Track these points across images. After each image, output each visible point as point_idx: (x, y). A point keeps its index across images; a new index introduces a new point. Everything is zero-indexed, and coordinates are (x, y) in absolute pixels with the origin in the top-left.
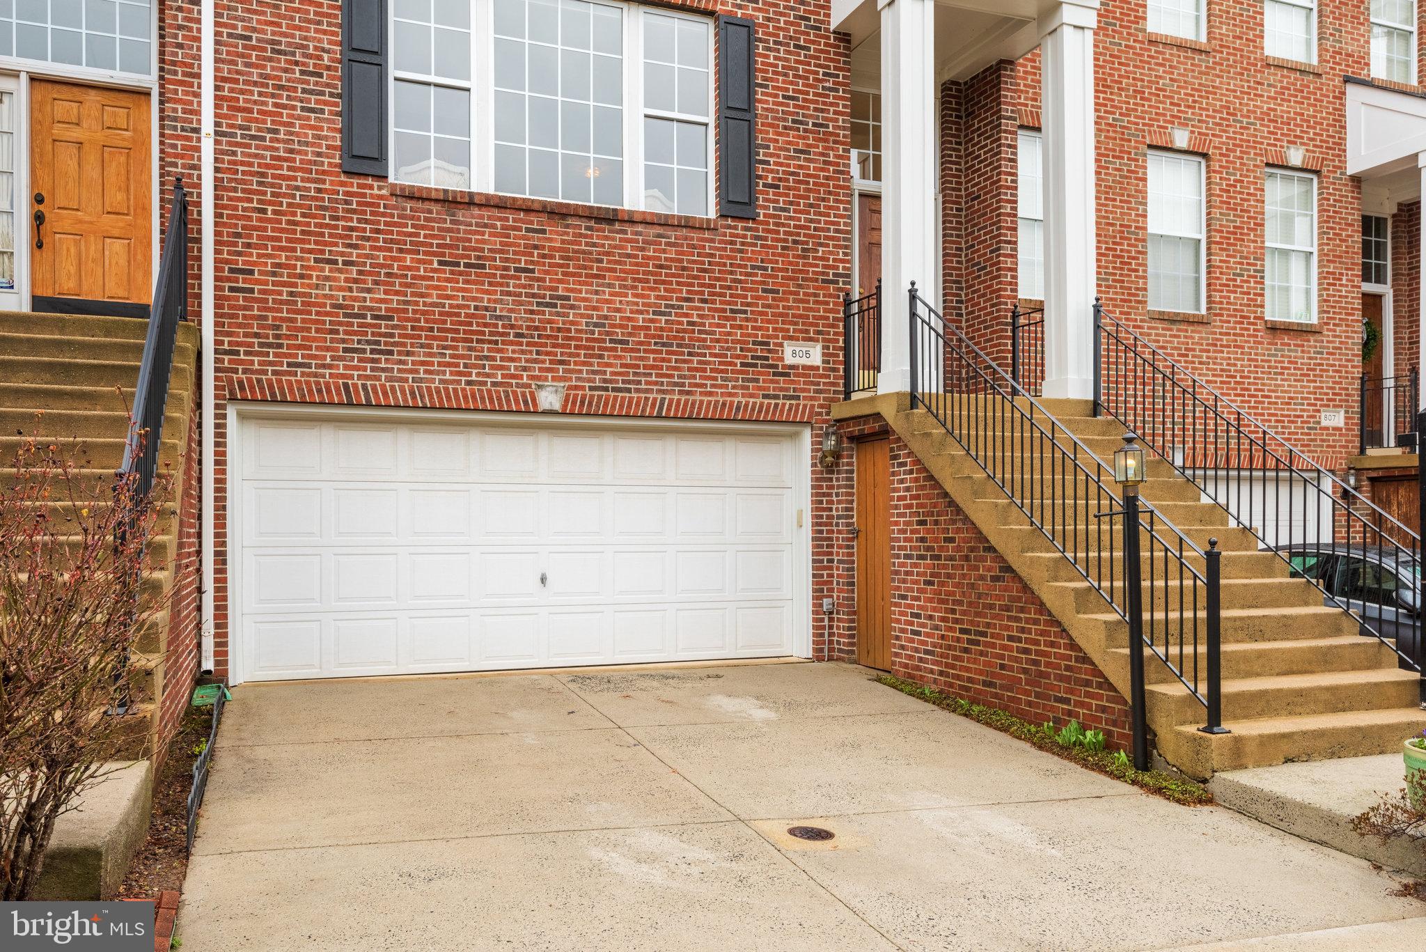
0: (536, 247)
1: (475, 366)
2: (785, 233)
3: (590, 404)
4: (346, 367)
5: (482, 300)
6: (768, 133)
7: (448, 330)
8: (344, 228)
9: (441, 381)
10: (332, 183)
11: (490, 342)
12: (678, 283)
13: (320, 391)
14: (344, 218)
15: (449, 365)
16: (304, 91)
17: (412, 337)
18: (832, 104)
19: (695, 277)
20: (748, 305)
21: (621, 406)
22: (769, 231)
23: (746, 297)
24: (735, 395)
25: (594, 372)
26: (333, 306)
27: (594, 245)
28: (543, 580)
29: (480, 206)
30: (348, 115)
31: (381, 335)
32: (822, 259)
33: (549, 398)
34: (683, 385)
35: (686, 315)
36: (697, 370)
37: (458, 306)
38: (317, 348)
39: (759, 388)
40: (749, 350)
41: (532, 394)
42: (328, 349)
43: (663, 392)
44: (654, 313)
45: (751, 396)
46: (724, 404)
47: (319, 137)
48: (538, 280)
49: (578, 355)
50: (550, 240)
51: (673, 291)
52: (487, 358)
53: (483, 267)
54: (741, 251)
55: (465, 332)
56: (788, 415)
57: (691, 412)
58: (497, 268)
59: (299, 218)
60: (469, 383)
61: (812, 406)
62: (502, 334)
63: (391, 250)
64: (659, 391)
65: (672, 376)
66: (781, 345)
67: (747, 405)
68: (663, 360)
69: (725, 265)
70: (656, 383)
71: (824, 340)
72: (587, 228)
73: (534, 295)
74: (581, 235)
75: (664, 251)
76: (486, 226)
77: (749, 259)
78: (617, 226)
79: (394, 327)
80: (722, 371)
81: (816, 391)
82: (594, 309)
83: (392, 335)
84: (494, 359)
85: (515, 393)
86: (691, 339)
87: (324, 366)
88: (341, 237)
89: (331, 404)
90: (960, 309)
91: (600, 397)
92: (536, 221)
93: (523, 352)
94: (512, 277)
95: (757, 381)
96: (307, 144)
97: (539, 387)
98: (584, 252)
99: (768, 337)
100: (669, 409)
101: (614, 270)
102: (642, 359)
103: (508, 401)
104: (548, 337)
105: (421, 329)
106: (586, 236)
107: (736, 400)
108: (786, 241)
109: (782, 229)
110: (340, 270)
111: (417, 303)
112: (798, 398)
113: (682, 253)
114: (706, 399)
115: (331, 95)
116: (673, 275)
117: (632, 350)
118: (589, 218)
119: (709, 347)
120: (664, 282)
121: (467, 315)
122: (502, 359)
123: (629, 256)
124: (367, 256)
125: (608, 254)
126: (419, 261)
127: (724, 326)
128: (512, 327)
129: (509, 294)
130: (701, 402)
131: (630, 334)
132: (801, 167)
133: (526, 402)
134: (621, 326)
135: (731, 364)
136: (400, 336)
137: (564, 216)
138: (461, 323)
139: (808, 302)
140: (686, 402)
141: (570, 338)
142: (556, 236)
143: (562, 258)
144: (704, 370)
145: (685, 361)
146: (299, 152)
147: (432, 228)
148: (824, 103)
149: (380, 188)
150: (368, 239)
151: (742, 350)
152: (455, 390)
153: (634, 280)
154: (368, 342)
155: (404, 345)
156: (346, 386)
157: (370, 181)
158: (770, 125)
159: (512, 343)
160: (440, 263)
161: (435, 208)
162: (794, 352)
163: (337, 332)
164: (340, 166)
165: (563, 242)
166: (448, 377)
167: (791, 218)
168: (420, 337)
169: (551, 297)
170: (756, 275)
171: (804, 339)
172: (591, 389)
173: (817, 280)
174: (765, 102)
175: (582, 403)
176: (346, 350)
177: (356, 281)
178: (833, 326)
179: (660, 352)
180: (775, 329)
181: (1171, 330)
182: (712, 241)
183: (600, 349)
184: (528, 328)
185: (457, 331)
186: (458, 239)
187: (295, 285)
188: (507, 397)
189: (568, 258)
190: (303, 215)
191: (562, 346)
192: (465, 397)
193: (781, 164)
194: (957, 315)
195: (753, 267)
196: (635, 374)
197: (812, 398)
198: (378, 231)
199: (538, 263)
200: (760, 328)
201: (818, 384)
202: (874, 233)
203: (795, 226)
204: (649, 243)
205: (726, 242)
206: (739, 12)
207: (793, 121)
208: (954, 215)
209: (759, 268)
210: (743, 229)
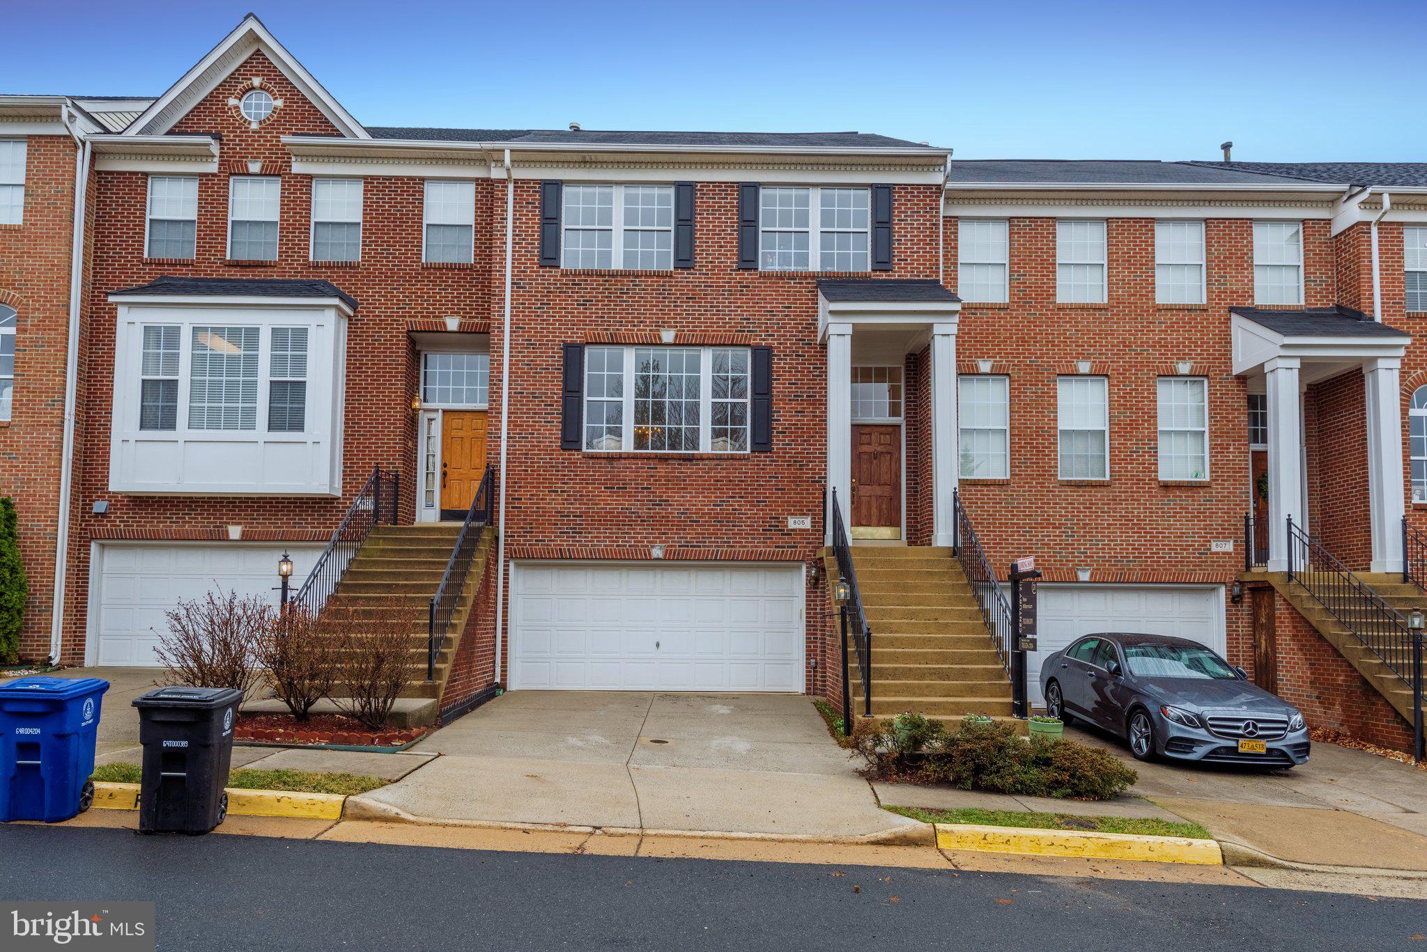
0: (652, 476)
1: (621, 537)
2: (789, 457)
3: (679, 554)
4: (561, 541)
5: (625, 505)
6: (779, 404)
7: (608, 521)
8: (561, 475)
9: (605, 545)
10: (557, 455)
11: (628, 525)
12: (727, 489)
13: (549, 553)
14: (561, 471)
15: (608, 537)
16: (546, 413)
17: (592, 525)
18: (818, 384)
19: (736, 485)
20: (767, 498)
21: (695, 555)
22: (779, 457)
23: (766, 493)
24: (759, 547)
25: (680, 538)
26: (556, 512)
27: (682, 473)
28: (658, 645)
29: (625, 459)
30: (565, 423)
31: (577, 525)
32: (811, 469)
33: (657, 552)
34: (729, 542)
35: (732, 505)
36: (737, 534)
37: (614, 509)
38: (548, 532)
39: (773, 543)
40: (767, 522)
41: (649, 551)
42: (553, 532)
43: (718, 547)
44: (714, 505)
45: (768, 547)
46: (752, 552)
47: (552, 434)
48: (653, 492)
49: (673, 529)
50: (660, 472)
51: (724, 493)
52: (626, 533)
53: (626, 488)
54: (763, 469)
55: (616, 521)
56: (790, 556)
57: (734, 557)
58: (632, 488)
59: (542, 473)
60: (617, 546)
61: (805, 551)
62: (634, 521)
63: (582, 484)
64: (716, 546)
65: (723, 538)
66: (786, 518)
67: (765, 552)
68: (718, 530)
69: (754, 477)
70: (714, 542)
71: (812, 514)
72: (679, 464)
73: (651, 501)
74: (675, 468)
75: (720, 473)
76: (627, 468)
77: (768, 473)
79: (583, 520)
80: (751, 534)
81: (807, 543)
82: (681, 505)
83: (582, 525)
84: (630, 533)
85: (640, 550)
86: (734, 518)
87: (551, 541)
88: (560, 479)
89: (554, 558)
90: (916, 488)
91: (684, 550)
92: (652, 464)
93: (644, 529)
94: (640, 492)
95: (772, 538)
96: (546, 438)
97: (653, 547)
98: (677, 477)
99: (779, 514)
100: (721, 556)
101: (693, 485)
102: (707, 530)
103: (637, 554)
104: (657, 521)
105: (596, 520)
106: (678, 469)
107: (759, 549)
108: (790, 461)
109: (787, 455)
110: (559, 495)
111: (594, 508)
112: (797, 547)
113: (730, 473)
114: (742, 549)
115: (557, 414)
116: (724, 485)
117: (702, 525)
118: (679, 459)
119: (744, 522)
120: (719, 489)
121: (617, 513)
122: (634, 533)
123: (700, 477)
124: (571, 488)
125: (689, 477)
126: (595, 488)
127: (753, 510)
128: (640, 517)
129: (638, 501)
130: (739, 551)
131: (700, 517)
132: (799, 420)
133: (645, 555)
134: (695, 513)
135: (756, 530)
136: (586, 524)
137: (666, 460)
138: (614, 517)
139: (803, 494)
140: (731, 551)
141: (669, 521)
143: (665, 481)
144: (741, 534)
145: (730, 530)
146: (543, 442)
147: (602, 472)
148: (814, 384)
149: (578, 455)
150: (572, 479)
151: (763, 522)
152: (611, 550)
153: (703, 489)
154: (571, 528)
155: (587, 529)
156: (560, 549)
157: (573, 452)
158: (781, 400)
159: (639, 525)
160: (605, 488)
161: (603, 462)
162: (795, 522)
163: (557, 524)
164: (560, 446)
165: (666, 472)
166: (608, 543)
167: (792, 449)
168: (595, 524)
169: (660, 501)
170: (772, 481)
171: (800, 514)
172: (679, 546)
173: (808, 481)
174: (778, 388)
175: (674, 553)
176: (561, 533)
177: (566, 500)
178: (818, 506)
179: (717, 526)
180: (782, 510)
181: (1078, 492)
182: (747, 465)
183: (684, 525)
184: (647, 517)
185: (613, 521)
186: (614, 476)
187: (539, 504)
188: (636, 552)
189: (669, 481)
190: (544, 471)
191: (664, 525)
192: (616, 553)
193: (787, 420)
194: (914, 492)
195: (770, 477)
196: (703, 538)
197: (805, 547)
198: (577, 475)
199: (653, 484)
200: (774, 510)
201: (809, 539)
202: (863, 446)
203: (795, 453)
204: (712, 469)
205: (754, 465)
206: (763, 343)
207: (795, 396)
208: (912, 433)
209: (774, 477)
210: (764, 457)
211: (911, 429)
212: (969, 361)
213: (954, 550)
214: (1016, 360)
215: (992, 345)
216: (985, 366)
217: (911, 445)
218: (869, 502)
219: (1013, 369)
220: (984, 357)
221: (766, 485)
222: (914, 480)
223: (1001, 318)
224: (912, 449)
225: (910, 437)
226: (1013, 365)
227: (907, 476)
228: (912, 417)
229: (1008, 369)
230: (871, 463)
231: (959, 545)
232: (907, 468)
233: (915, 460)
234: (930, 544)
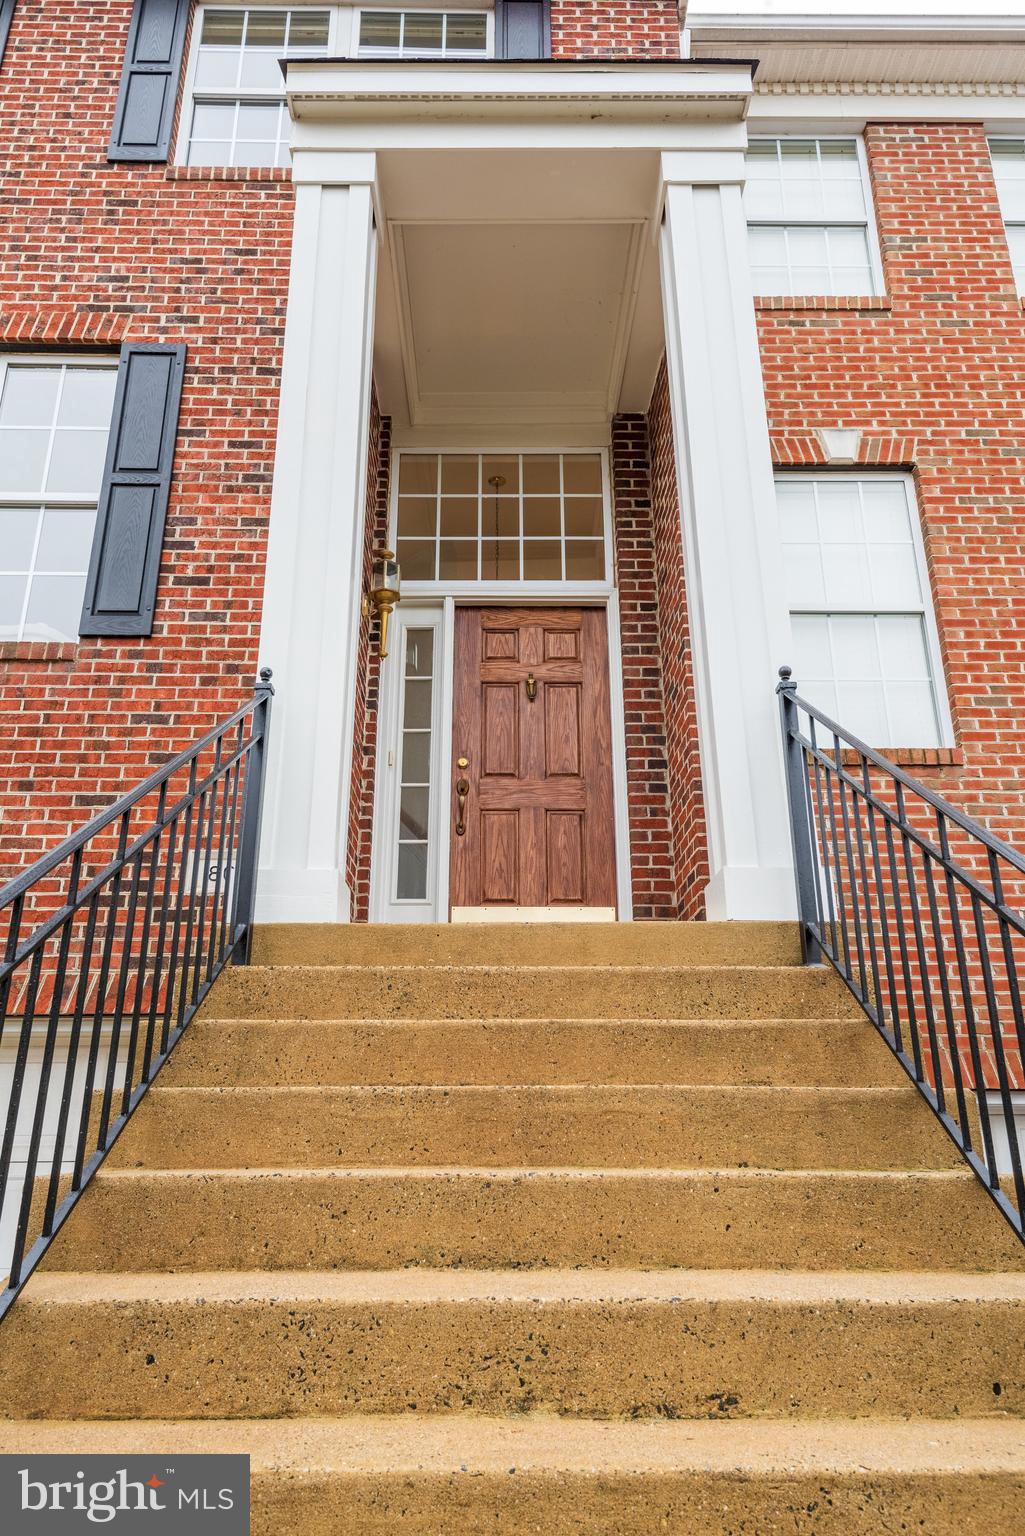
2: (211, 655)
6: (194, 499)
19: (13, 745)
20: (119, 786)
22: (178, 655)
23: (115, 772)
54: (117, 693)
66: (181, 858)
69: (79, 719)
77: (132, 706)
80: (40, 917)
108: (214, 668)
109: (204, 650)
127: (61, 829)
158: (200, 488)
167: (225, 630)
170: (143, 732)
174: (193, 456)
182: (60, 680)
193: (216, 546)
194: (652, 787)
195: (137, 719)
202: (492, 665)
203: (233, 643)
205: (86, 681)
206: (162, 339)
207: (246, 478)
208: (639, 618)
209: (149, 719)
210: (125, 655)
211: (633, 607)
212: (791, 433)
213: (808, 941)
214: (929, 430)
215: (855, 396)
216: (841, 445)
217: (635, 650)
218: (514, 829)
219: (921, 453)
220: (835, 423)
221: (120, 745)
222: (652, 752)
223: (872, 332)
224: (641, 662)
225: (633, 628)
226: (921, 442)
227: (628, 741)
228: (635, 575)
229: (909, 451)
230: (517, 711)
231: (828, 908)
232: (628, 718)
233: (650, 694)
234: (701, 916)
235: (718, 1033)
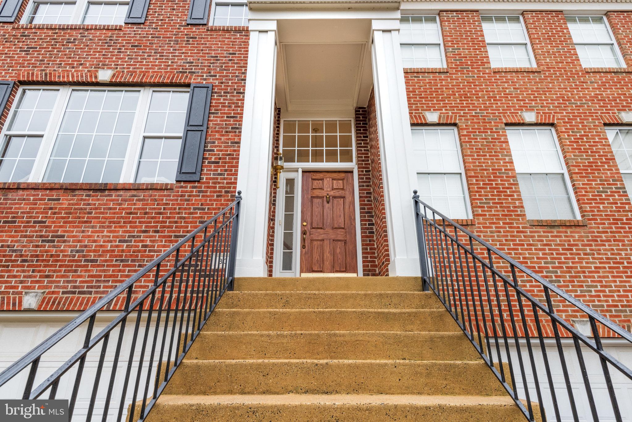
0: (51, 209)
2: (220, 187)
3: (59, 303)
5: (7, 241)
6: (215, 135)
12: (140, 222)
19: (152, 218)
22: (209, 187)
23: (187, 227)
25: (68, 282)
27: (89, 204)
33: (30, 301)
35: (142, 241)
41: (21, 298)
44: (120, 241)
48: (47, 227)
49: (60, 271)
50: (62, 204)
51: (136, 227)
53: (15, 222)
54: (188, 200)
58: (22, 222)
62: (13, 261)
66: (209, 256)
68: (120, 271)
69: (175, 209)
72: (87, 196)
73: (42, 236)
74: (82, 200)
75: (135, 204)
76: (24, 199)
77: (193, 204)
78: (107, 193)
82: (79, 241)
85: (8, 298)
86: (142, 256)
91: (67, 298)
92: (56, 194)
93: (23, 271)
97: (27, 293)
98: (81, 209)
101: (98, 218)
102: (104, 271)
103: (3, 304)
104: (43, 261)
106: (85, 200)
108: (221, 192)
109: (218, 186)
113: (147, 204)
116: (138, 218)
117: (99, 266)
118: (90, 190)
120: (130, 222)
123: (110, 209)
125: (96, 208)
129: (26, 236)
131: (99, 255)
132: (235, 151)
133: (14, 304)
134: (94, 251)
142: (66, 201)
143: (66, 213)
153: (110, 222)
158: (217, 132)
159: (18, 266)
165: (69, 204)
167: (225, 179)
169: (53, 236)
170: (196, 213)
172: (63, 293)
174: (215, 121)
175: (54, 303)
179: (119, 266)
182: (169, 196)
183: (76, 266)
188: (3, 301)
189: (70, 213)
193: (221, 151)
194: (370, 233)
195: (195, 209)
196: (97, 282)
202: (315, 191)
203: (227, 183)
204: (126, 200)
205: (178, 196)
206: (204, 82)
207: (232, 128)
208: (364, 175)
209: (199, 209)
210: (191, 187)
211: (362, 171)
212: (415, 113)
213: (424, 283)
214: (462, 112)
215: (437, 101)
216: (432, 117)
217: (363, 186)
218: (322, 246)
219: (459, 120)
220: (430, 110)
221: (189, 218)
222: (369, 220)
223: (443, 80)
224: (365, 190)
225: (363, 178)
226: (460, 116)
227: (361, 217)
228: (363, 161)
229: (455, 119)
230: (323, 206)
232: (361, 209)
233: (368, 201)
235: (395, 314)
